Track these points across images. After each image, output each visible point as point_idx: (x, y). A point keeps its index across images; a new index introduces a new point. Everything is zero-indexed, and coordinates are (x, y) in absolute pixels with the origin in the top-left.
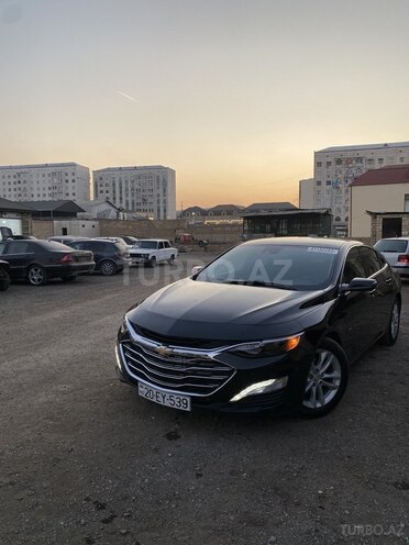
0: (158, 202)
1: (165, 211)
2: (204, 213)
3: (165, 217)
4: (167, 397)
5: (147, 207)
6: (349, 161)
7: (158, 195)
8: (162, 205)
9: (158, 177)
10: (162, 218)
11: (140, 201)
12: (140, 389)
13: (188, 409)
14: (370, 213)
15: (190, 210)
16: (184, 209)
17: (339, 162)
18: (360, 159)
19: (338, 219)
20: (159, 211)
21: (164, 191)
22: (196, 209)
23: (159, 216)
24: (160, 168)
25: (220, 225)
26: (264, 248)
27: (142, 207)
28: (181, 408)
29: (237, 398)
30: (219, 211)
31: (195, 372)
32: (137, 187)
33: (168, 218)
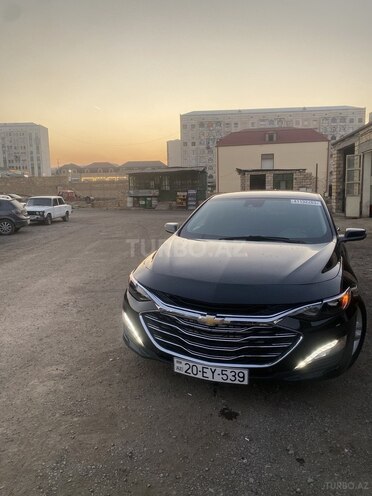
0: (32, 159)
1: (39, 168)
2: (80, 171)
3: (40, 174)
4: (219, 371)
5: (21, 164)
6: (210, 124)
7: (32, 153)
8: (35, 162)
9: (30, 134)
10: (36, 175)
11: (13, 158)
12: (176, 365)
13: (246, 382)
14: (239, 171)
15: (66, 167)
16: (60, 166)
17: (202, 125)
18: (219, 123)
19: (211, 177)
20: (33, 168)
21: (38, 148)
22: (72, 166)
23: (33, 173)
24: (32, 125)
25: (98, 182)
26: (244, 202)
27: (15, 164)
28: (237, 382)
29: (302, 364)
30: (94, 169)
31: (251, 342)
32: (7, 143)
33: (44, 175)
